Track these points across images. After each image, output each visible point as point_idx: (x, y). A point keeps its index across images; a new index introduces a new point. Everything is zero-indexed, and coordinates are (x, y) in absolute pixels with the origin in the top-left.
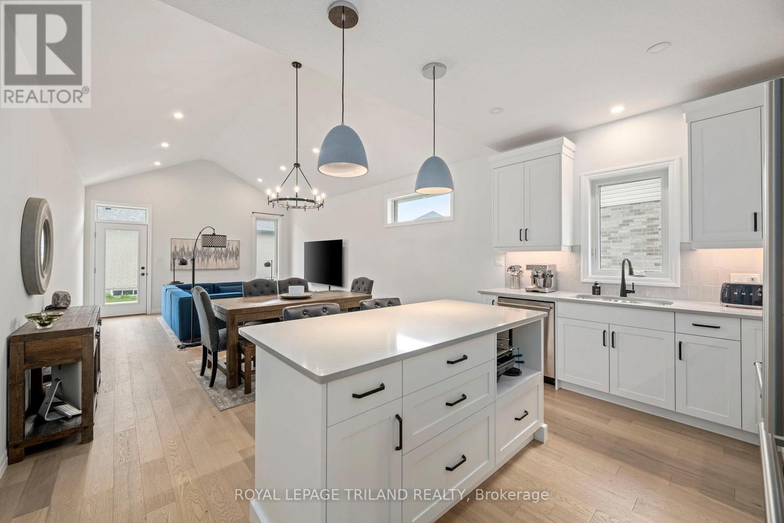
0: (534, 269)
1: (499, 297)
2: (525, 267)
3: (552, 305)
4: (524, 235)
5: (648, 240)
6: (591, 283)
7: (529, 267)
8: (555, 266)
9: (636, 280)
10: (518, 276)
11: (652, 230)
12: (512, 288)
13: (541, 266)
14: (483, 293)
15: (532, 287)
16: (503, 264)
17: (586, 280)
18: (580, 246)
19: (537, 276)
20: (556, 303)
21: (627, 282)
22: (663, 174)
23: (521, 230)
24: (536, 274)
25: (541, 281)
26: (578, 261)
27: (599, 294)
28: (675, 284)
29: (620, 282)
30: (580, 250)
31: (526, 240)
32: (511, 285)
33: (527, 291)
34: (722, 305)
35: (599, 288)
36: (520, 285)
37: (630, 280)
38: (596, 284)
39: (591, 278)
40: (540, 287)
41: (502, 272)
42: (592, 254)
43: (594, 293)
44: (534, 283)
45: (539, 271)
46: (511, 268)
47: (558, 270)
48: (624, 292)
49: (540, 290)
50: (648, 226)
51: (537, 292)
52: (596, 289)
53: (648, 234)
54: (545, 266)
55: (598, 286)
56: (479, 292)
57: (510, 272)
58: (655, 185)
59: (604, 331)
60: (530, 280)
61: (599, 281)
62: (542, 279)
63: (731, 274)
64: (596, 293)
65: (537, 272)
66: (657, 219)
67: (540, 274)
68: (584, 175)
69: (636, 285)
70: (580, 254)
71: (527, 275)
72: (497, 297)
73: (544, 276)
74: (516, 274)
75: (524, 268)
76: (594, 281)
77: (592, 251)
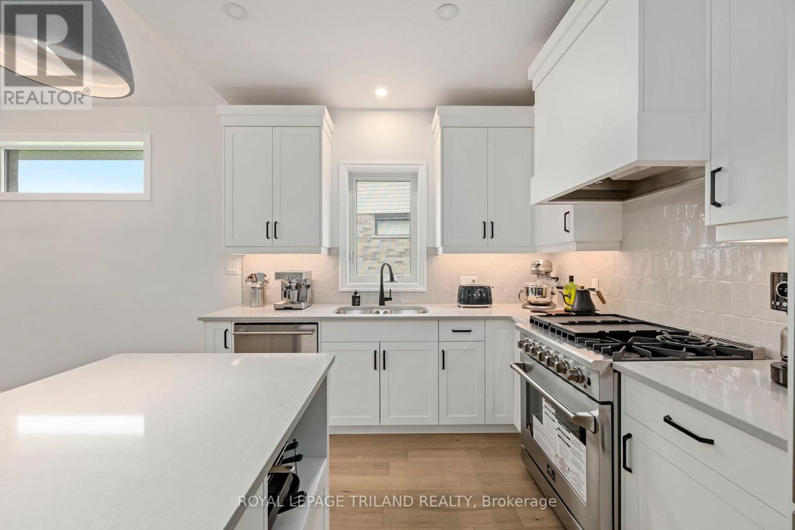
0: (287, 278)
1: (236, 324)
2: (273, 277)
3: (314, 327)
4: (272, 230)
5: (364, 247)
6: (351, 292)
7: (278, 276)
8: (310, 273)
9: (394, 287)
10: (262, 288)
11: (367, 238)
12: (253, 305)
13: (295, 274)
14: (206, 320)
15: (282, 303)
16: (239, 272)
17: (344, 289)
18: (338, 248)
19: (290, 287)
20: (319, 324)
21: (386, 289)
22: (412, 177)
23: (267, 223)
24: (288, 285)
25: (294, 294)
26: (336, 266)
27: (359, 305)
28: (423, 289)
29: (379, 289)
30: (338, 254)
31: (276, 238)
32: (251, 303)
33: (276, 309)
34: (460, 306)
35: (359, 297)
36: (264, 301)
37: (387, 286)
38: (356, 293)
39: (350, 286)
40: (293, 303)
41: (237, 284)
42: (350, 258)
43: (354, 304)
44: (285, 296)
45: (294, 281)
46: (251, 277)
47: (314, 278)
48: (383, 300)
49: (294, 306)
50: (365, 235)
51: (291, 309)
52: (356, 300)
53: (365, 242)
54: (301, 274)
55: (358, 295)
56: (200, 319)
57: (251, 283)
58: (405, 187)
59: (375, 351)
60: (279, 293)
61: (358, 289)
62: (296, 291)
63: (461, 277)
64: (356, 303)
65: (290, 282)
66: (370, 229)
67: (293, 285)
68: (343, 164)
69: (394, 292)
70: (338, 258)
71: (275, 287)
72: (233, 324)
73: (298, 287)
74: (258, 286)
75: (271, 277)
76: (354, 289)
77: (350, 255)
